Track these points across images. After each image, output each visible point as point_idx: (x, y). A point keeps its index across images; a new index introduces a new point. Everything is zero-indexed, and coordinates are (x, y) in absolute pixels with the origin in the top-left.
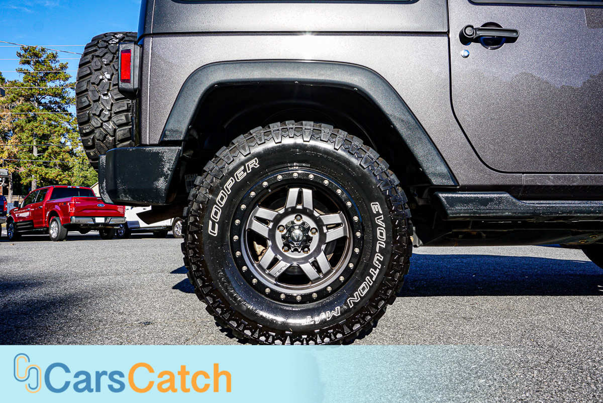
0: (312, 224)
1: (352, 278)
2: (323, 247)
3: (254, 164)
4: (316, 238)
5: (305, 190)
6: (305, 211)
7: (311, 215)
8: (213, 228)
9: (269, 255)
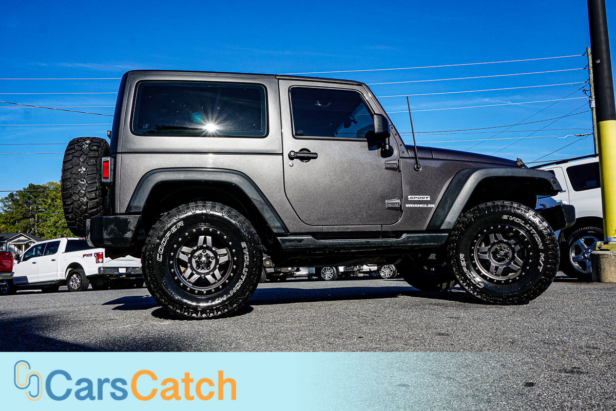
0: (212, 255)
1: (232, 281)
2: (218, 266)
3: (181, 224)
4: (214, 262)
5: (207, 237)
6: (208, 248)
7: (211, 250)
8: (160, 257)
9: (189, 271)
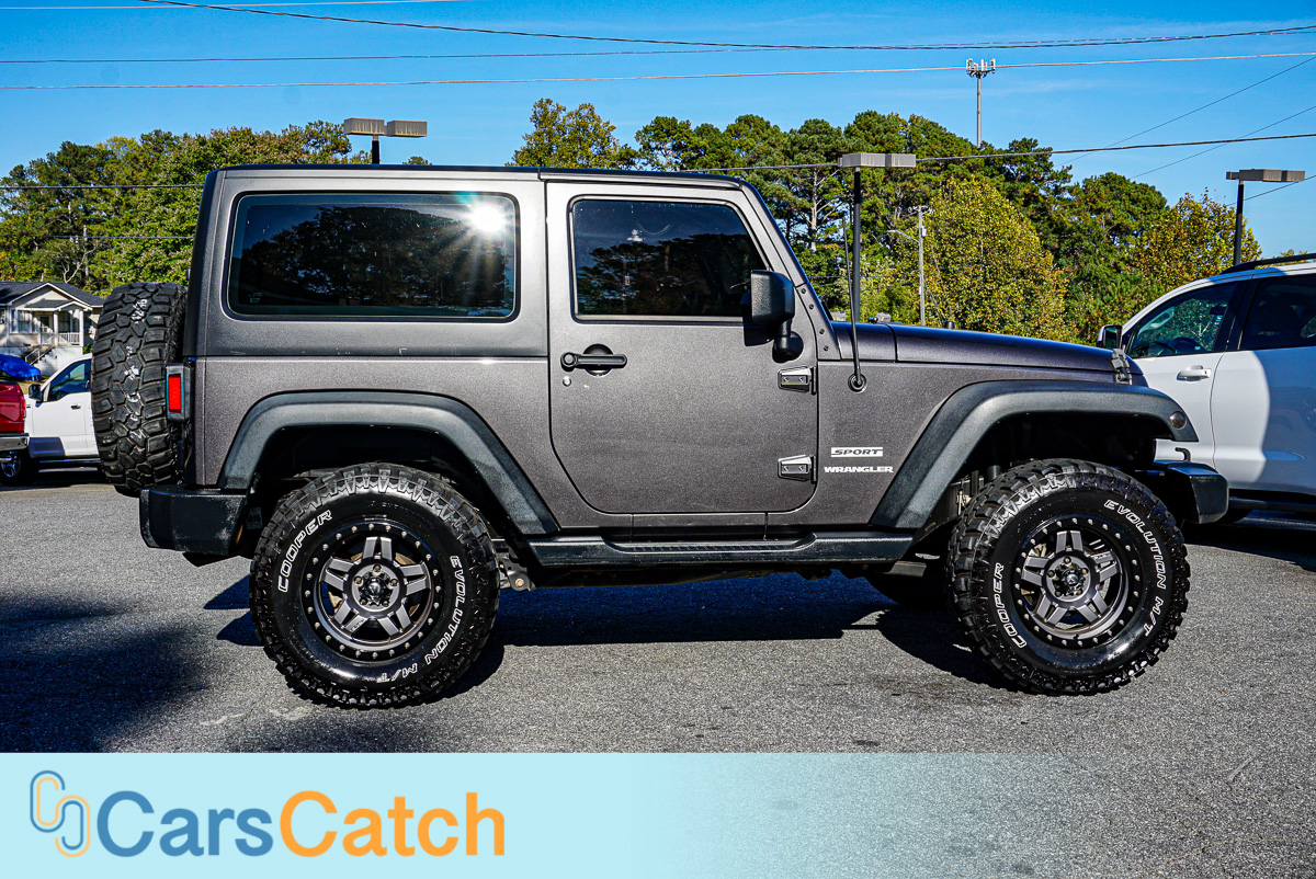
0: (392, 576)
1: (431, 634)
2: (403, 601)
3: (326, 516)
4: (396, 590)
5: (383, 539)
6: (384, 562)
7: (389, 565)
8: (283, 584)
9: (345, 609)
